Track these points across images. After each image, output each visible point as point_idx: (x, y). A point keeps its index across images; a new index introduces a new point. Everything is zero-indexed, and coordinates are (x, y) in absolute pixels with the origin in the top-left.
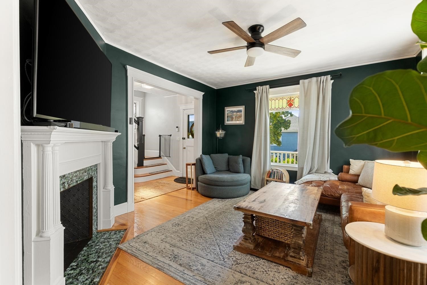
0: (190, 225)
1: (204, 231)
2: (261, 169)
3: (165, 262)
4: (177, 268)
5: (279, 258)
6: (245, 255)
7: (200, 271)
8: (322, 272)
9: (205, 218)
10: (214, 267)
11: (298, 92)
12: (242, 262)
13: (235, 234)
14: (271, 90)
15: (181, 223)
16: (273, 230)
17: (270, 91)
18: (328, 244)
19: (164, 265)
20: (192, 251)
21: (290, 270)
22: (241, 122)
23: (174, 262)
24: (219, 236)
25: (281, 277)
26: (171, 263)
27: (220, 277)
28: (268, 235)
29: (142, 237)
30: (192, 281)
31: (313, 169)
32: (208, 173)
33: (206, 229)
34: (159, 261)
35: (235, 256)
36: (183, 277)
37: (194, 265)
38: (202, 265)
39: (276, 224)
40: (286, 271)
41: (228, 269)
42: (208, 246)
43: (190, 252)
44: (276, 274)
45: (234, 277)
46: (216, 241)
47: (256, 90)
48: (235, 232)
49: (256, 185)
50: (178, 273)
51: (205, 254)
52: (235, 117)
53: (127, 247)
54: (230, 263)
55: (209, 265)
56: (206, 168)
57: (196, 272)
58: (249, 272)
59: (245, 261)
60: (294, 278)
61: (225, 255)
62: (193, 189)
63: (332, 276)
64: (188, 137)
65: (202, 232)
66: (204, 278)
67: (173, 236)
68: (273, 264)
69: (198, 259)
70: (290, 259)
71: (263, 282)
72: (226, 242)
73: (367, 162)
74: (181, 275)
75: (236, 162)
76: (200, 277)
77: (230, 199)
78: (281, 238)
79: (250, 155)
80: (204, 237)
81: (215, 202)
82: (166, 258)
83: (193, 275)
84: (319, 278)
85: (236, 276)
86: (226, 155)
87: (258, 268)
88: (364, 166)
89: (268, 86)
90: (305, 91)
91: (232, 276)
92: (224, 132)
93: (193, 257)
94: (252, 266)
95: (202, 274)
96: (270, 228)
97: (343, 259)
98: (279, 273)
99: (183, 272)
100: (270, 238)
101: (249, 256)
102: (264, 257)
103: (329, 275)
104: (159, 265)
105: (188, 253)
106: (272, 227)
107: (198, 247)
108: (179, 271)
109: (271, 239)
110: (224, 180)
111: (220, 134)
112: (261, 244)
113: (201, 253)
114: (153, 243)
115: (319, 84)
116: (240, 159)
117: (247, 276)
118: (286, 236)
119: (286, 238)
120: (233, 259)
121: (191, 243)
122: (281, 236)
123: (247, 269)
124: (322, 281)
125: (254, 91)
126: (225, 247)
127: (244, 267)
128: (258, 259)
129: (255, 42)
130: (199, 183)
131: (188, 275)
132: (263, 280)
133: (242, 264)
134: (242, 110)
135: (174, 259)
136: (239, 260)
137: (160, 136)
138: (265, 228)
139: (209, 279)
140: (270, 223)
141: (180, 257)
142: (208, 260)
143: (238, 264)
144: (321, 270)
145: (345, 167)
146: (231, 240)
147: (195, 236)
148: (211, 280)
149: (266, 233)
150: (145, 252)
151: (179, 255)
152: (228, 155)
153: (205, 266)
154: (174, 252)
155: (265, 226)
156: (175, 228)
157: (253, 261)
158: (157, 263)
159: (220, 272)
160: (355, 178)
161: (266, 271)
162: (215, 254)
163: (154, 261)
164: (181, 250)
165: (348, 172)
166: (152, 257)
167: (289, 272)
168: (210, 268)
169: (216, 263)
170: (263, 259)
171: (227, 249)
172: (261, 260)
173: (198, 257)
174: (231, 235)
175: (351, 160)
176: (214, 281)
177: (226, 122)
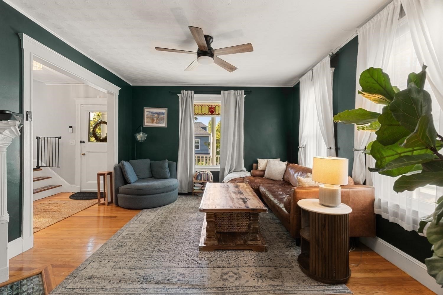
0: (136, 243)
1: (158, 244)
2: (187, 173)
3: (136, 288)
4: (155, 288)
5: (241, 244)
6: (213, 252)
7: (183, 280)
8: (271, 245)
9: (148, 231)
10: (193, 272)
11: (219, 101)
12: (215, 259)
13: (191, 238)
14: (196, 96)
15: (123, 243)
16: (228, 224)
17: (194, 97)
18: (262, 225)
19: (137, 291)
20: (160, 266)
21: (252, 251)
22: (163, 124)
23: (146, 283)
24: (178, 244)
25: (250, 258)
26: (145, 286)
27: (205, 278)
28: (224, 230)
29: (80, 274)
30: (180, 292)
31: (232, 168)
32: (132, 182)
33: (158, 241)
34: (127, 290)
35: (205, 256)
36: (169, 292)
37: (172, 278)
38: (181, 274)
39: (230, 218)
40: (250, 253)
41: (206, 268)
42: (173, 256)
43: (158, 267)
44: (245, 258)
45: (216, 273)
46: (177, 249)
47: (181, 94)
48: (190, 236)
49: (183, 189)
50: (160, 291)
51: (176, 264)
52: (156, 119)
53: (65, 292)
54: (205, 263)
55: (187, 272)
56: (128, 176)
57: (179, 283)
58: (225, 264)
59: (216, 257)
60: (258, 256)
61: (196, 258)
62: (109, 203)
63: (278, 246)
64: (89, 141)
65: (156, 246)
66: (190, 285)
67: (124, 259)
68: (238, 251)
69: (172, 271)
70: (250, 243)
71: (240, 267)
72: (188, 247)
73: (269, 160)
74: (165, 292)
75: (162, 168)
76: (186, 285)
77: (162, 207)
78: (234, 229)
79: (175, 159)
80: (163, 249)
81: (147, 212)
82: (134, 283)
83: (178, 286)
84: (272, 250)
85: (217, 271)
86: (148, 161)
87: (230, 259)
88: (267, 163)
89: (193, 92)
90: (225, 101)
91: (214, 273)
92: (146, 135)
93: (166, 271)
94: (224, 259)
95: (186, 282)
96: (225, 223)
97: (277, 233)
98: (246, 256)
99: (165, 288)
100: (225, 231)
101: (216, 252)
102: (229, 248)
103: (276, 246)
104: (131, 293)
105: (157, 269)
106: (227, 222)
107: (164, 261)
108: (160, 290)
109: (226, 233)
110: (155, 188)
111: (140, 136)
112: (221, 238)
113: (171, 264)
114: (103, 275)
115: (236, 97)
116: (166, 164)
117: (226, 267)
118: (239, 226)
119: (239, 228)
120: (205, 259)
121: (152, 260)
122: (235, 227)
123: (222, 262)
124: (274, 251)
125: (178, 95)
126: (190, 251)
127: (219, 262)
128: (225, 252)
129: (208, 51)
130: (119, 195)
131: (172, 289)
132: (240, 266)
133: (215, 260)
134: (165, 113)
135: (145, 281)
136: (210, 258)
137: (38, 138)
138: (221, 224)
139: (197, 283)
140: (225, 218)
141: (151, 276)
142: (183, 268)
143: (212, 261)
144: (270, 244)
145: (255, 165)
146: (192, 244)
147: (151, 252)
148: (199, 283)
149: (221, 228)
150: (100, 288)
151: (148, 275)
152: (150, 160)
153: (183, 274)
154: (139, 274)
155: (221, 222)
156: (119, 250)
157: (222, 254)
158: (127, 292)
159: (202, 274)
160: (261, 173)
161: (237, 259)
162: (186, 260)
163: (121, 292)
164: (146, 269)
165: (257, 168)
166: (113, 289)
167: (252, 253)
168: (190, 274)
169: (192, 268)
170: (229, 250)
171: (194, 253)
172: (228, 251)
173: (170, 269)
174: (189, 240)
175: (258, 159)
176: (202, 283)
177: (145, 124)
